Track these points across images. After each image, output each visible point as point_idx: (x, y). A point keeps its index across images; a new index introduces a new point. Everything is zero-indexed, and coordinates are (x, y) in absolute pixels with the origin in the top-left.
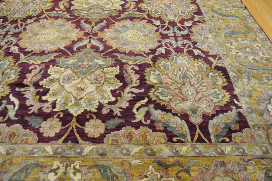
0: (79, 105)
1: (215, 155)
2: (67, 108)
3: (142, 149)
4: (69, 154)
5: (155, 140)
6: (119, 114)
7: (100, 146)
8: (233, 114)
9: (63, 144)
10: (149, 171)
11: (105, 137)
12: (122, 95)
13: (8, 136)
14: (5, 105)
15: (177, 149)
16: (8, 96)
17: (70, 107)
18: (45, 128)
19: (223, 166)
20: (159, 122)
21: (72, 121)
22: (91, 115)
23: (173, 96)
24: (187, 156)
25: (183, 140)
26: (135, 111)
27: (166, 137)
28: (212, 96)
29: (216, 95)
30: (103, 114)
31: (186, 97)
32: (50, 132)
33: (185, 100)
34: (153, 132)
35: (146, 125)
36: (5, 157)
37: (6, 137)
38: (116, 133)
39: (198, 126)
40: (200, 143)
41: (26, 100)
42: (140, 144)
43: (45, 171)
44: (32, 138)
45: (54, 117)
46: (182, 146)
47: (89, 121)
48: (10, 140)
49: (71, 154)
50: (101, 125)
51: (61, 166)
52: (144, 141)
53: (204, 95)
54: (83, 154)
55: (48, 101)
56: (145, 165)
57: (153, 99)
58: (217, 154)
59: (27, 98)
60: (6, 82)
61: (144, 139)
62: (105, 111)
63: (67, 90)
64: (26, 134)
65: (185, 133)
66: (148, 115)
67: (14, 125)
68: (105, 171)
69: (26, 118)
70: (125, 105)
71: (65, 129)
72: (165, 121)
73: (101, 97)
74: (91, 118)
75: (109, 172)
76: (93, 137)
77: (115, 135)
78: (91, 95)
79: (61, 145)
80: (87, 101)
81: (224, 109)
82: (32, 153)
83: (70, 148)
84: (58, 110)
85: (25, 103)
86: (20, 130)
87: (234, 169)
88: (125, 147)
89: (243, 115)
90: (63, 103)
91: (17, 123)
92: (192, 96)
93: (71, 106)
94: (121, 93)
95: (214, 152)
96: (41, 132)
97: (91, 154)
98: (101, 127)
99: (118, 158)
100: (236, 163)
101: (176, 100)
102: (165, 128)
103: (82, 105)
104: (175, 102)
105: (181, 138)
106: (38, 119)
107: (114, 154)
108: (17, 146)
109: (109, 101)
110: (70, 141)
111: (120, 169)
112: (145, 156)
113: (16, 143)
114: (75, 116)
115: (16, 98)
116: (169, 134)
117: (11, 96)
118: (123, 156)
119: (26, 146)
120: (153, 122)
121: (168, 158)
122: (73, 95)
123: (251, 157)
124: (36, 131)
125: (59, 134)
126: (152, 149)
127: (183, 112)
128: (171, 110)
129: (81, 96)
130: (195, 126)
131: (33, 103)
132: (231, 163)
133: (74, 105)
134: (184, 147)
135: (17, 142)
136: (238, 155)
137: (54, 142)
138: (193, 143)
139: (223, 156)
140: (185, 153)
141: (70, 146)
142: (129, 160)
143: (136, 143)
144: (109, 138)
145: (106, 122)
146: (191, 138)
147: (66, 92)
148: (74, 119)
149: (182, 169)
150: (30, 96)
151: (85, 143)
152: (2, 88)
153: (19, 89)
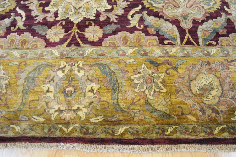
0: (78, 13)
1: (201, 56)
2: (68, 17)
3: (136, 50)
4: (73, 55)
5: (148, 43)
6: (115, 21)
7: (99, 48)
8: (222, 20)
9: (67, 47)
10: (142, 69)
11: (103, 40)
12: (118, 3)
13: (20, 43)
14: (14, 17)
15: (167, 50)
16: (15, 9)
17: (70, 15)
18: (51, 34)
19: (208, 65)
20: (152, 27)
21: (74, 28)
22: (90, 22)
23: (166, 3)
24: (176, 56)
25: (173, 43)
26: (129, 17)
27: (158, 40)
28: (203, 3)
29: (208, 2)
30: (101, 21)
31: (178, 4)
32: (55, 38)
33: (177, 7)
34: (146, 35)
35: (140, 30)
36: (20, 60)
37: (18, 44)
38: (113, 37)
39: (188, 31)
40: (189, 45)
41: (31, 12)
42: (134, 46)
43: (54, 70)
44: (40, 43)
45: (58, 25)
46: (172, 48)
47: (88, 27)
48: (22, 46)
49: (75, 55)
50: (100, 31)
51: (67, 65)
52: (138, 44)
53: (196, 2)
54: (85, 55)
55: (51, 11)
56: (139, 64)
57: (147, 6)
58: (204, 55)
59: (32, 10)
61: (137, 42)
62: (102, 18)
63: (66, 1)
64: (35, 40)
65: (175, 37)
66: (142, 20)
67: (23, 33)
68: (104, 68)
69: (33, 27)
70: (120, 12)
71: (68, 35)
72: (158, 26)
73: (98, 6)
74: (90, 24)
75: (107, 69)
76: (93, 41)
77: (112, 39)
78: (89, 5)
79: (65, 49)
80: (85, 10)
81: (214, 15)
82: (42, 56)
83: (73, 51)
84: (60, 19)
85: (31, 14)
86: (29, 38)
87: (217, 68)
88: (121, 49)
89: (231, 21)
90: (64, 13)
91: (26, 32)
92: (184, 3)
93: (72, 15)
94: (116, 1)
95: (201, 53)
96: (47, 38)
97: (91, 55)
98: (99, 32)
99: (115, 58)
100: (220, 63)
101: (168, 7)
102: (157, 32)
103: (81, 13)
104: (167, 8)
105: (171, 41)
106: (43, 28)
107: (112, 55)
108: (28, 50)
109: (106, 9)
110: (73, 45)
111: (117, 67)
112: (138, 56)
113: (27, 49)
114: (76, 24)
115: (22, 10)
116: (161, 37)
117: (18, 9)
118: (119, 56)
119: (36, 50)
120: (146, 27)
121: (159, 58)
122: (73, 5)
123: (234, 58)
124: (43, 37)
125: (63, 39)
126: (145, 50)
127: (175, 18)
128: (164, 16)
129: (80, 6)
130: (185, 31)
131: (38, 14)
132: (216, 63)
133: (74, 13)
134: (174, 49)
135: (28, 47)
136: (222, 57)
137: (59, 46)
138: (182, 46)
139: (209, 56)
140: (174, 54)
141: (73, 48)
142: (124, 60)
143: (131, 46)
144: (107, 42)
145: (104, 28)
146: (181, 41)
147: (66, 3)
148: (75, 26)
149: (171, 67)
150: (35, 7)
151: (86, 46)
152: (9, 3)
153: (24, 2)
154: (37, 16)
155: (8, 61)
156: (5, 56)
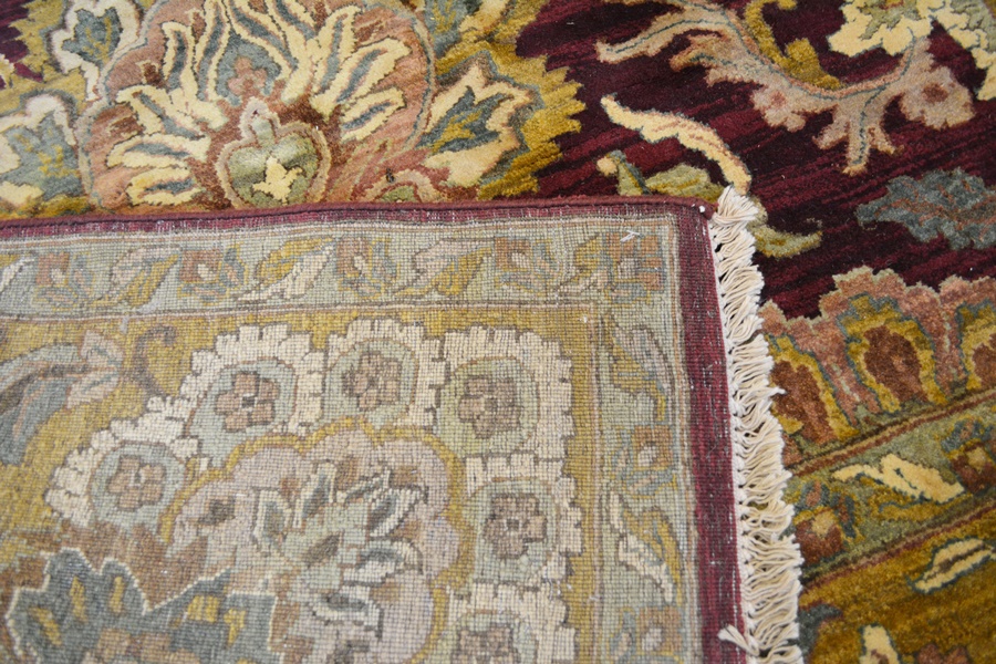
13: (868, 374)
14: (641, 183)
16: (593, 118)
36: (979, 516)
37: (860, 386)
41: (746, 101)
48: (903, 392)
55: (891, 52)
59: (742, 84)
60: (489, 37)
67: (831, 287)
69: (866, 212)
85: (757, 116)
86: (903, 306)
106: (950, 189)
108: (982, 408)
115: (663, 109)
117: (621, 115)
131: (811, 100)
135: (958, 385)
150: (749, 59)
152: (500, 88)
153: (618, 47)
154: (815, 115)
155: (894, 568)
156: (834, 534)
